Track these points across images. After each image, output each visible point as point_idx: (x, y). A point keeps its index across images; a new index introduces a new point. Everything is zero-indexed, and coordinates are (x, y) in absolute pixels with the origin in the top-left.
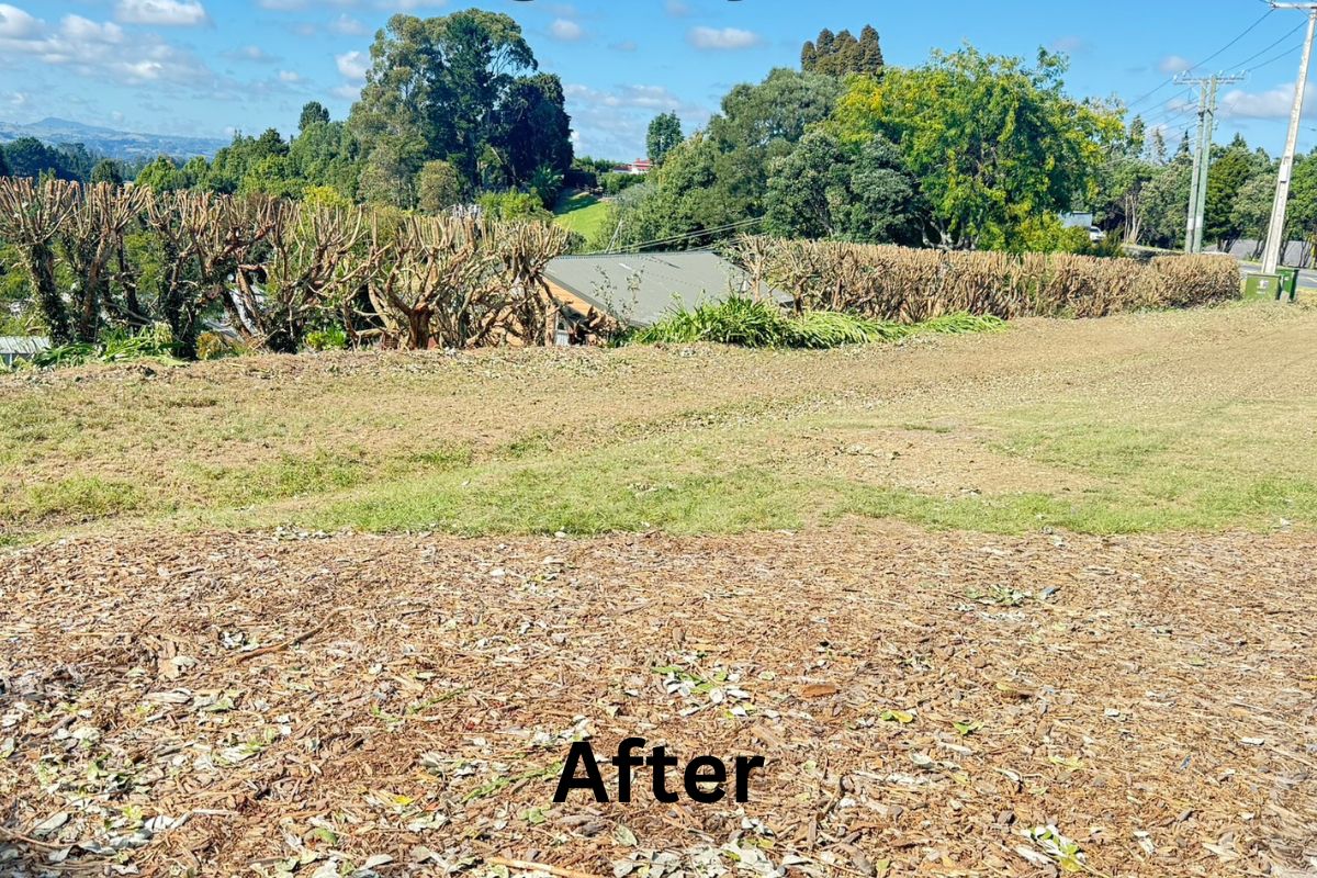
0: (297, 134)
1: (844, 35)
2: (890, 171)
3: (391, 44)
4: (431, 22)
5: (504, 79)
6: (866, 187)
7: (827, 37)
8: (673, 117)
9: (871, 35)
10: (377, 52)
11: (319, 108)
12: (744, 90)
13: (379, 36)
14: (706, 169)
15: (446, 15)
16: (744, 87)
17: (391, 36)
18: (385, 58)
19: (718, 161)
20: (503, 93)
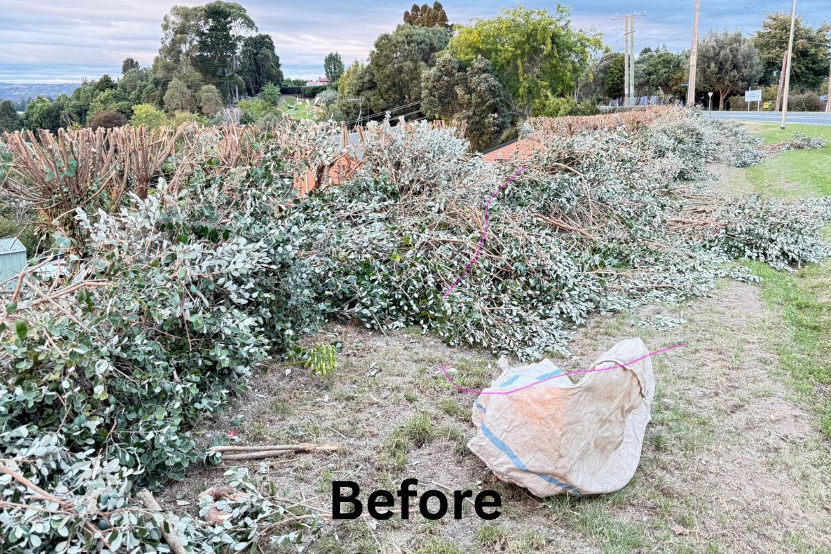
0: (121, 76)
1: (425, 7)
2: (489, 75)
3: (173, 23)
4: (195, 9)
5: (239, 38)
6: (478, 84)
7: (415, 8)
8: (337, 55)
9: (438, 6)
10: (166, 27)
11: (132, 61)
12: (386, 37)
13: (165, 19)
14: (370, 81)
15: (203, 5)
16: (385, 35)
17: (173, 18)
18: (171, 31)
19: (377, 76)
20: (240, 45)
